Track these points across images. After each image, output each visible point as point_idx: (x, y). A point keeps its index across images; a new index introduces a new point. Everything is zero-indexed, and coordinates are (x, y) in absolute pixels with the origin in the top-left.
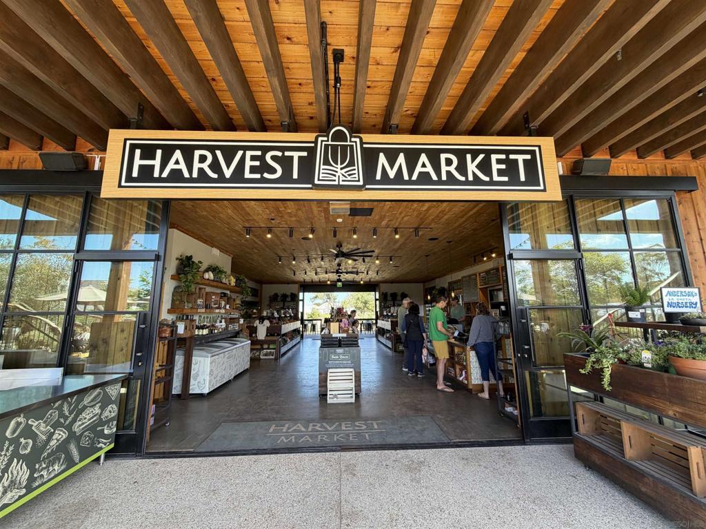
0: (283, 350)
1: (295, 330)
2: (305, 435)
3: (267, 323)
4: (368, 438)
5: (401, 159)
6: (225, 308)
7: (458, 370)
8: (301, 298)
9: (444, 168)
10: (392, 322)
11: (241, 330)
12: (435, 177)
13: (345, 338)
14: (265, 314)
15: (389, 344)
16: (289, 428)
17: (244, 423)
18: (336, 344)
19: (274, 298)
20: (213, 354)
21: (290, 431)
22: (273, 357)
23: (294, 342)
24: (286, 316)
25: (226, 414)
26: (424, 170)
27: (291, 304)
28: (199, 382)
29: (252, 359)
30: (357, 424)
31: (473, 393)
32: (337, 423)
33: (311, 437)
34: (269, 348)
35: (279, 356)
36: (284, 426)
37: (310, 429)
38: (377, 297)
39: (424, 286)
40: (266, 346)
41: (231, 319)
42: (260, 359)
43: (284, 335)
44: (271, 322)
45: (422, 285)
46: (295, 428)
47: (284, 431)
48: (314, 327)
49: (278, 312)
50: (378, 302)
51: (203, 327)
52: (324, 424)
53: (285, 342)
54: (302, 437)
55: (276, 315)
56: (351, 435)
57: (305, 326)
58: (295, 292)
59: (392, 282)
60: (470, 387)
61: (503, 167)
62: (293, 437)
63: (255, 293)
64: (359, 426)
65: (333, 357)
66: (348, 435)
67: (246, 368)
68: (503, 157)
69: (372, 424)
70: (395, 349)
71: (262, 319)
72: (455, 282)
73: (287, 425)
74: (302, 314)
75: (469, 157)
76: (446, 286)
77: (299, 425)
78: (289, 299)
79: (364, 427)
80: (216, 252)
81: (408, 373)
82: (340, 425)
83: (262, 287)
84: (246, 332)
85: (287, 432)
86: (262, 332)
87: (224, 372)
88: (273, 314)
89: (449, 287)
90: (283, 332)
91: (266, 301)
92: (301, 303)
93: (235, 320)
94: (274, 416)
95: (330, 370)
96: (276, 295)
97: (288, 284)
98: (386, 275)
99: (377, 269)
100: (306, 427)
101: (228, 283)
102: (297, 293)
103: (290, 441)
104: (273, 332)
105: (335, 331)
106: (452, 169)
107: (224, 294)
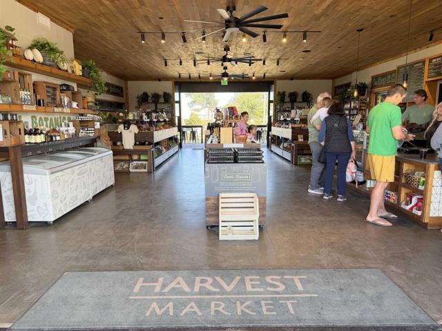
0: (158, 161)
1: (171, 139)
2: (191, 300)
3: (134, 129)
4: (292, 311)
6: (70, 106)
7: (403, 195)
8: (177, 99)
10: (293, 128)
11: (99, 137)
13: (243, 149)
14: (131, 117)
15: (288, 155)
16: (164, 286)
17: (97, 273)
18: (229, 159)
19: (144, 99)
20: (53, 170)
21: (166, 290)
22: (146, 170)
23: (172, 152)
24: (158, 121)
25: (75, 254)
27: (165, 106)
28: (38, 207)
29: (117, 173)
30: (268, 279)
31: (429, 228)
32: (238, 278)
33: (200, 304)
34: (139, 160)
35: (153, 169)
36: (156, 281)
37: (197, 289)
38: (272, 99)
39: (333, 83)
40: (135, 157)
41: (81, 122)
42: (129, 173)
43: (157, 143)
44: (139, 127)
45: (331, 81)
46: (173, 285)
47: (157, 289)
48: (193, 134)
49: (148, 115)
50: (272, 104)
51: (35, 132)
52: (218, 279)
53: (160, 153)
54: (185, 304)
55: (145, 118)
56: (263, 303)
57: (183, 134)
58: (169, 91)
59: (292, 77)
60: (426, 220)
62: (171, 304)
63: (117, 91)
64: (274, 286)
65: (226, 177)
66: (258, 303)
67: (109, 185)
69: (293, 280)
70: (295, 162)
71: (127, 124)
72: (384, 75)
73: (161, 280)
74: (180, 119)
76: (368, 81)
77: (180, 279)
78: (162, 100)
79: (282, 288)
80: (43, 20)
81: (323, 195)
82: (242, 281)
83: (126, 84)
84: (105, 140)
85: (161, 294)
86: (129, 139)
87: (75, 193)
88: (141, 117)
89: (372, 82)
90: (156, 140)
91: (133, 102)
92: (177, 105)
93: (90, 124)
94: (143, 261)
95: (222, 195)
96: (145, 94)
97: (160, 80)
98: (288, 67)
99: (278, 56)
100: (191, 284)
101: (70, 71)
102: (171, 93)
103: (166, 313)
104: (143, 140)
105: (227, 140)
107: (67, 86)
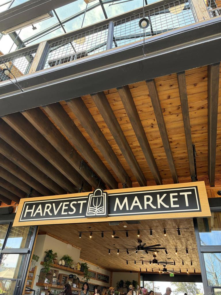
5: (126, 200)
8: (141, 285)
9: (146, 203)
12: (141, 208)
19: (120, 284)
26: (136, 204)
58: (136, 280)
61: (176, 199)
63: (105, 279)
68: (176, 194)
75: (158, 196)
96: (122, 282)
97: (131, 272)
101: (75, 269)
106: (150, 203)
107: (73, 275)
